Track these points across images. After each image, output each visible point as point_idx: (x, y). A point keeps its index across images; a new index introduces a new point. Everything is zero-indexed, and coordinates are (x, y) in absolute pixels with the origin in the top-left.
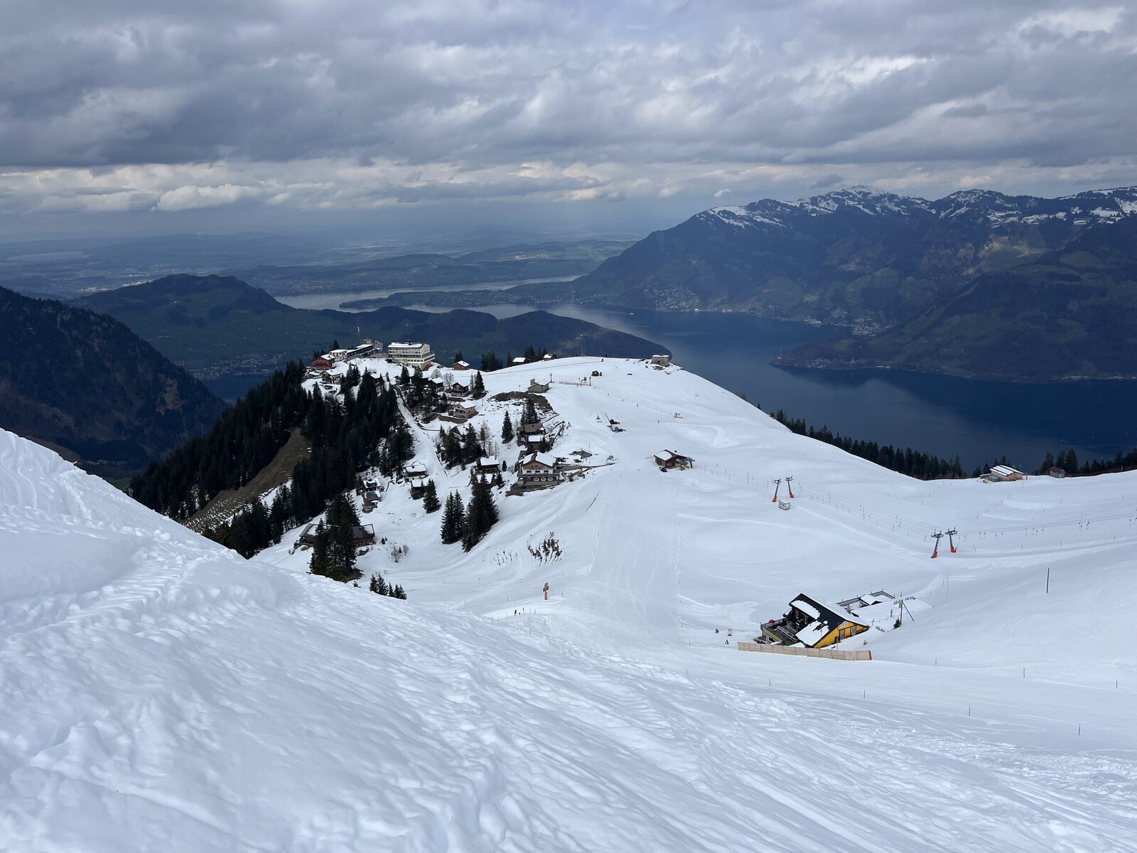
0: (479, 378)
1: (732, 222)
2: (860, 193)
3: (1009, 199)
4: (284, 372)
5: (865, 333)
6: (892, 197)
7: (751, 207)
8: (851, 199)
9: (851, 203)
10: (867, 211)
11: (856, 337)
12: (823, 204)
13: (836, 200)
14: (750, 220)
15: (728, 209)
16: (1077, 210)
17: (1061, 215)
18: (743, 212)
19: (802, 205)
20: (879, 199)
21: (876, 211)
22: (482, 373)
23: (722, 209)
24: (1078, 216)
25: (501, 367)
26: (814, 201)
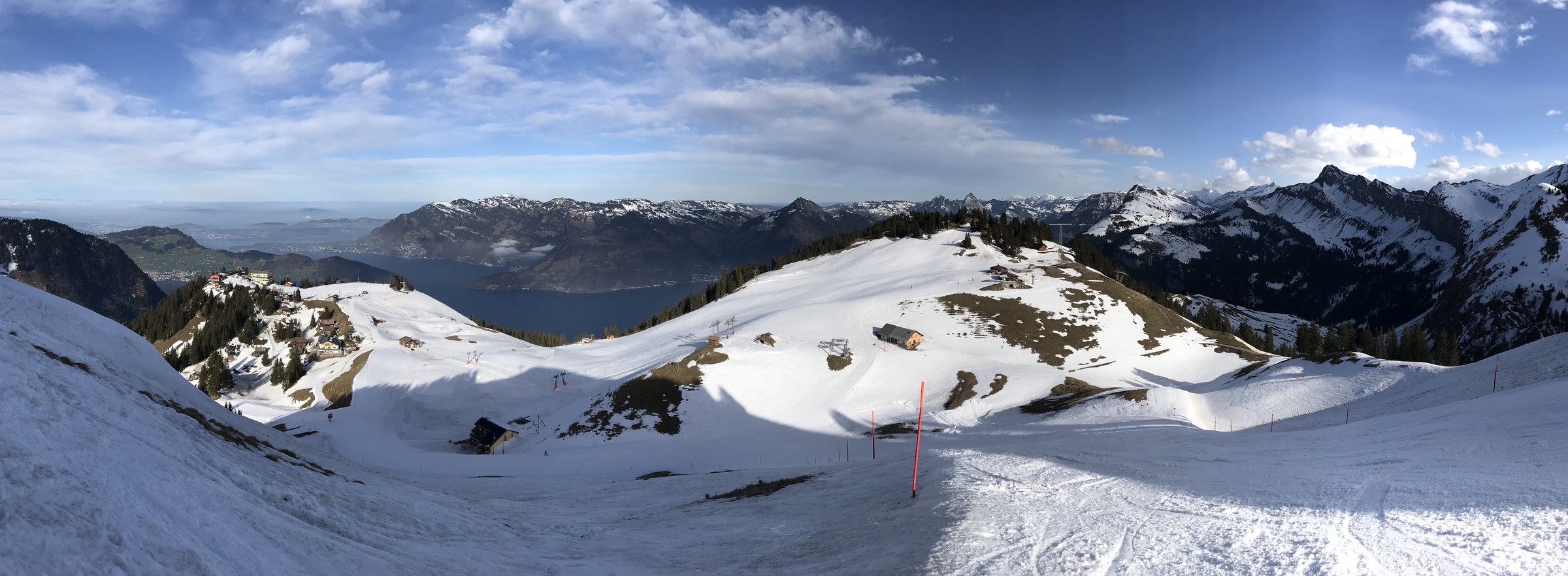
0: (298, 291)
1: (444, 210)
2: (509, 197)
3: (578, 203)
4: (196, 281)
5: (516, 271)
6: (525, 200)
7: (454, 203)
8: (505, 200)
9: (505, 202)
10: (513, 207)
11: (510, 273)
12: (491, 202)
13: (497, 200)
14: (454, 210)
15: (441, 203)
16: (607, 209)
17: (601, 211)
18: (449, 205)
19: (480, 202)
20: (518, 201)
21: (518, 207)
22: (301, 290)
23: (439, 203)
24: (607, 212)
25: (312, 287)
26: (486, 201)
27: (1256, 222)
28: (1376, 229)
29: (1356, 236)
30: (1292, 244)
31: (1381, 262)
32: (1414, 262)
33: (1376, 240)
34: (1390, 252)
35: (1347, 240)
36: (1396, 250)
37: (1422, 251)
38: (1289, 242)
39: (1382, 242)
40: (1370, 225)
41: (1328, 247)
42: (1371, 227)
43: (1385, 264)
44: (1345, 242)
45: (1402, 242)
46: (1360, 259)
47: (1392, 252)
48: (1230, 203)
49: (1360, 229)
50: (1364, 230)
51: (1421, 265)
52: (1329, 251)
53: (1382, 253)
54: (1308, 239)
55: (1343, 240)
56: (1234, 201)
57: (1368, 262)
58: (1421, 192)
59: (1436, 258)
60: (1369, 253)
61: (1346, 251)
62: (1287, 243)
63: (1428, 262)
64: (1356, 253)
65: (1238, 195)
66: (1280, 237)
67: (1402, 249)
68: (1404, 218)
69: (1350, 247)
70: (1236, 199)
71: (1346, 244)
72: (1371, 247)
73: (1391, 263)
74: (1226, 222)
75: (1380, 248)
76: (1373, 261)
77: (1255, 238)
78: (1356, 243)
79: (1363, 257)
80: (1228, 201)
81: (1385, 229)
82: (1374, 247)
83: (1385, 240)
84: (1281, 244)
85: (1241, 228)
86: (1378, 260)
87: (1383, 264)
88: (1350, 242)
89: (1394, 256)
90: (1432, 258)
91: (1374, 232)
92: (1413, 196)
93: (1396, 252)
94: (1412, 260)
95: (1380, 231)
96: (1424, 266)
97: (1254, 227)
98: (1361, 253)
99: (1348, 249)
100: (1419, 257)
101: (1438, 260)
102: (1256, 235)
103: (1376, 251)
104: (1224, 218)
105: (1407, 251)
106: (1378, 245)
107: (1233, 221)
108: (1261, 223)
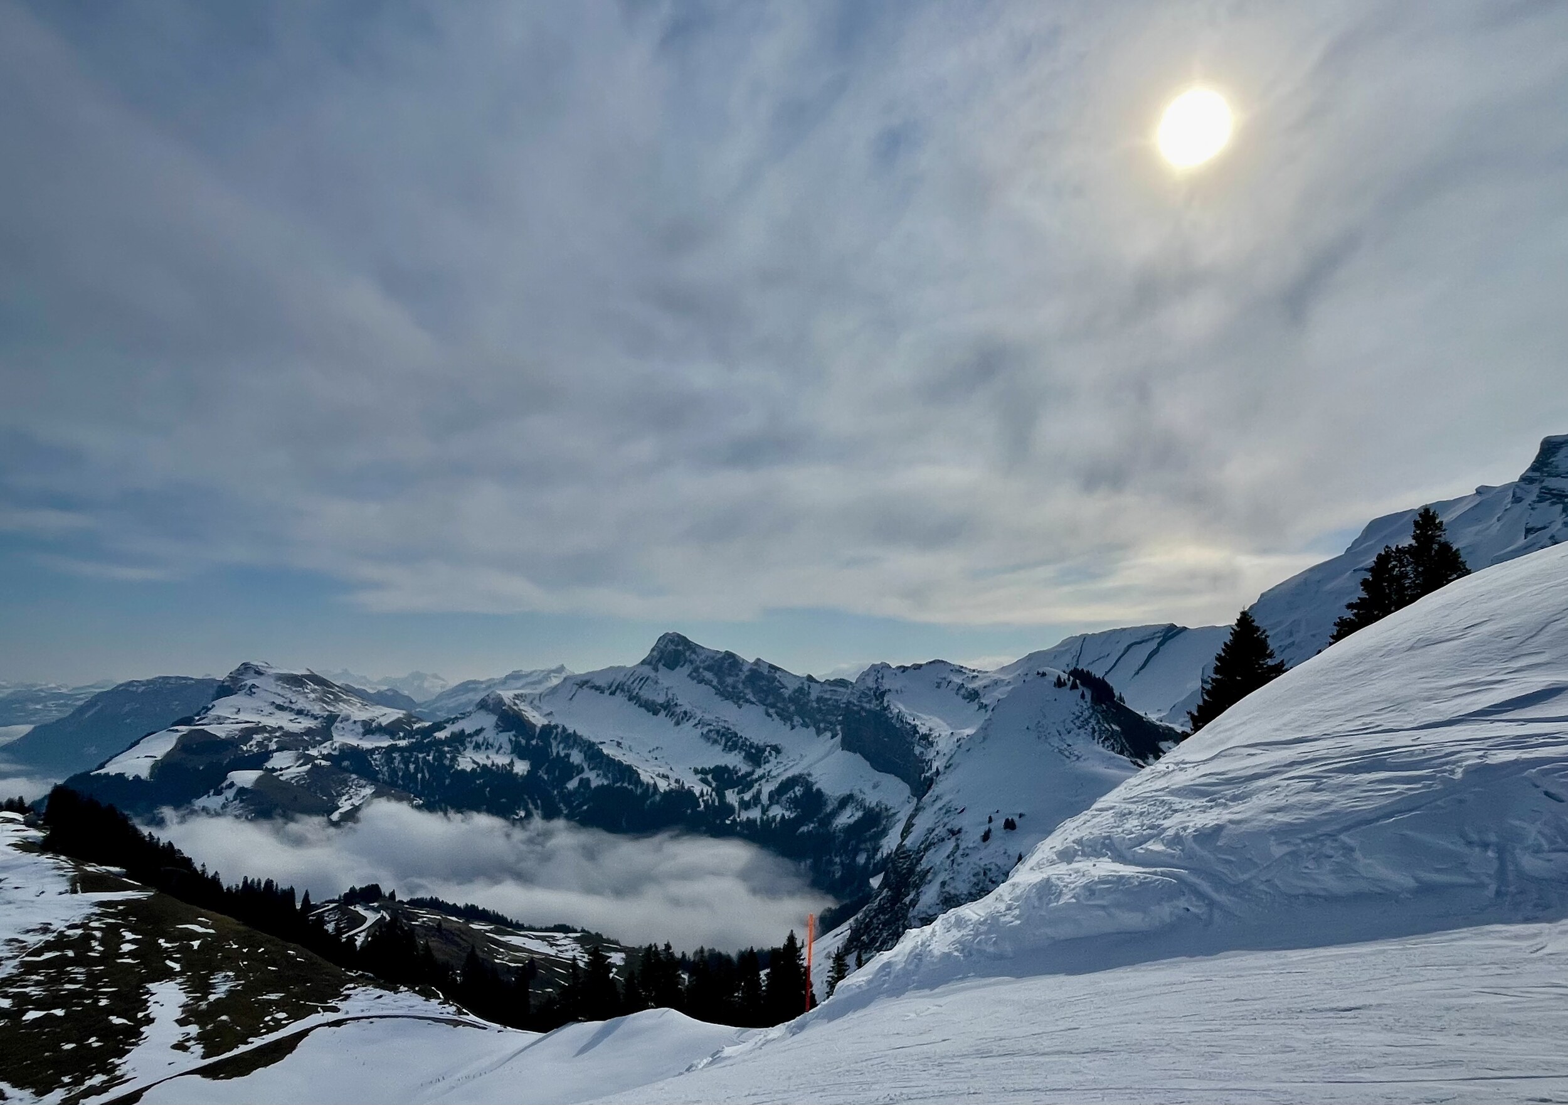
27: (523, 742)
28: (760, 750)
29: (722, 762)
30: (593, 785)
31: (771, 814)
32: (835, 813)
33: (759, 772)
34: (786, 793)
35: (704, 772)
36: (798, 790)
37: (848, 793)
38: (588, 780)
39: (774, 773)
40: (748, 743)
41: (663, 785)
42: (751, 746)
43: (778, 818)
44: (700, 776)
45: (809, 775)
46: (730, 810)
47: (791, 794)
48: (470, 702)
49: (730, 750)
50: (736, 752)
51: (846, 818)
52: (668, 794)
53: (771, 795)
54: (628, 773)
55: (696, 772)
56: (478, 697)
57: (744, 816)
58: (842, 683)
59: (873, 804)
60: (747, 797)
61: (702, 794)
62: (585, 783)
63: (859, 814)
64: (721, 796)
65: (489, 687)
66: (571, 770)
67: (808, 786)
68: (812, 730)
69: (709, 785)
70: (482, 695)
71: (704, 781)
72: (750, 786)
73: (787, 814)
74: (459, 740)
75: (767, 788)
76: (755, 814)
77: (521, 774)
78: (722, 777)
79: (736, 805)
80: (463, 699)
81: (777, 750)
82: (756, 786)
83: (778, 770)
84: (572, 785)
85: (489, 752)
86: (764, 811)
87: (774, 817)
88: (709, 777)
89: (795, 803)
90: (867, 804)
91: (756, 755)
92: (829, 688)
93: (798, 794)
94: (828, 810)
95: (767, 753)
96: (852, 821)
97: (520, 751)
98: (731, 797)
99: (706, 789)
100: (844, 802)
101: (877, 809)
102: (521, 767)
103: (759, 792)
104: (453, 734)
105: (819, 790)
106: (764, 780)
107: (475, 739)
108: (534, 742)
